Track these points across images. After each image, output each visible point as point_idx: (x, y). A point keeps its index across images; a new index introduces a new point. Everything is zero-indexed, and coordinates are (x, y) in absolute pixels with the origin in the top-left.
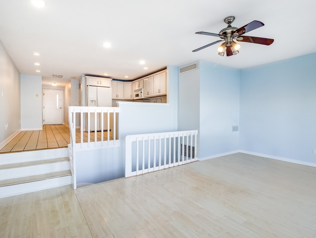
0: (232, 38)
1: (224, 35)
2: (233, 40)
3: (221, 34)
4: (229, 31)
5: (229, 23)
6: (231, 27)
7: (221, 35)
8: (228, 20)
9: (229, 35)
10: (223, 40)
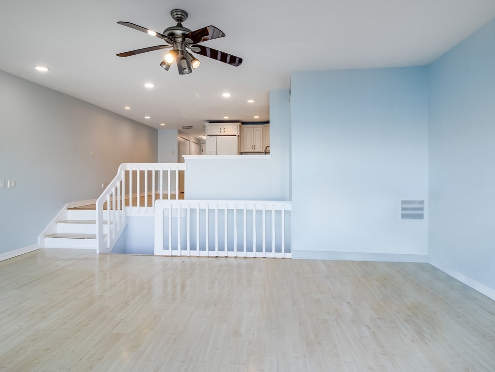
0: (183, 45)
1: (171, 37)
2: (186, 49)
3: (166, 34)
4: (179, 32)
5: (180, 20)
6: (182, 26)
7: (166, 37)
8: (177, 14)
9: (180, 39)
10: (170, 45)
